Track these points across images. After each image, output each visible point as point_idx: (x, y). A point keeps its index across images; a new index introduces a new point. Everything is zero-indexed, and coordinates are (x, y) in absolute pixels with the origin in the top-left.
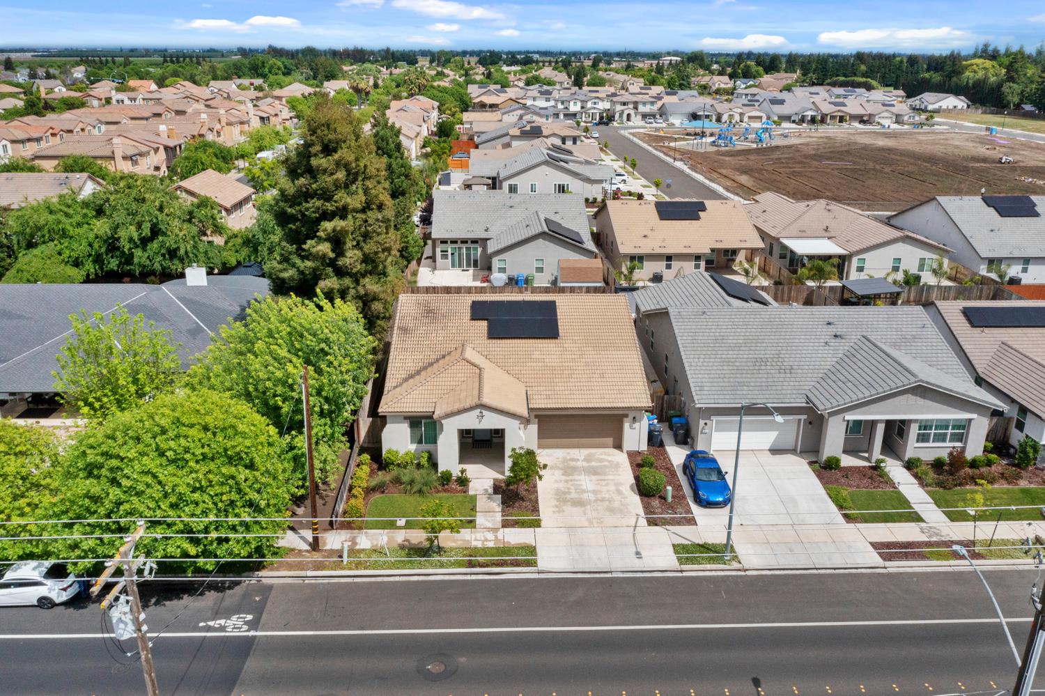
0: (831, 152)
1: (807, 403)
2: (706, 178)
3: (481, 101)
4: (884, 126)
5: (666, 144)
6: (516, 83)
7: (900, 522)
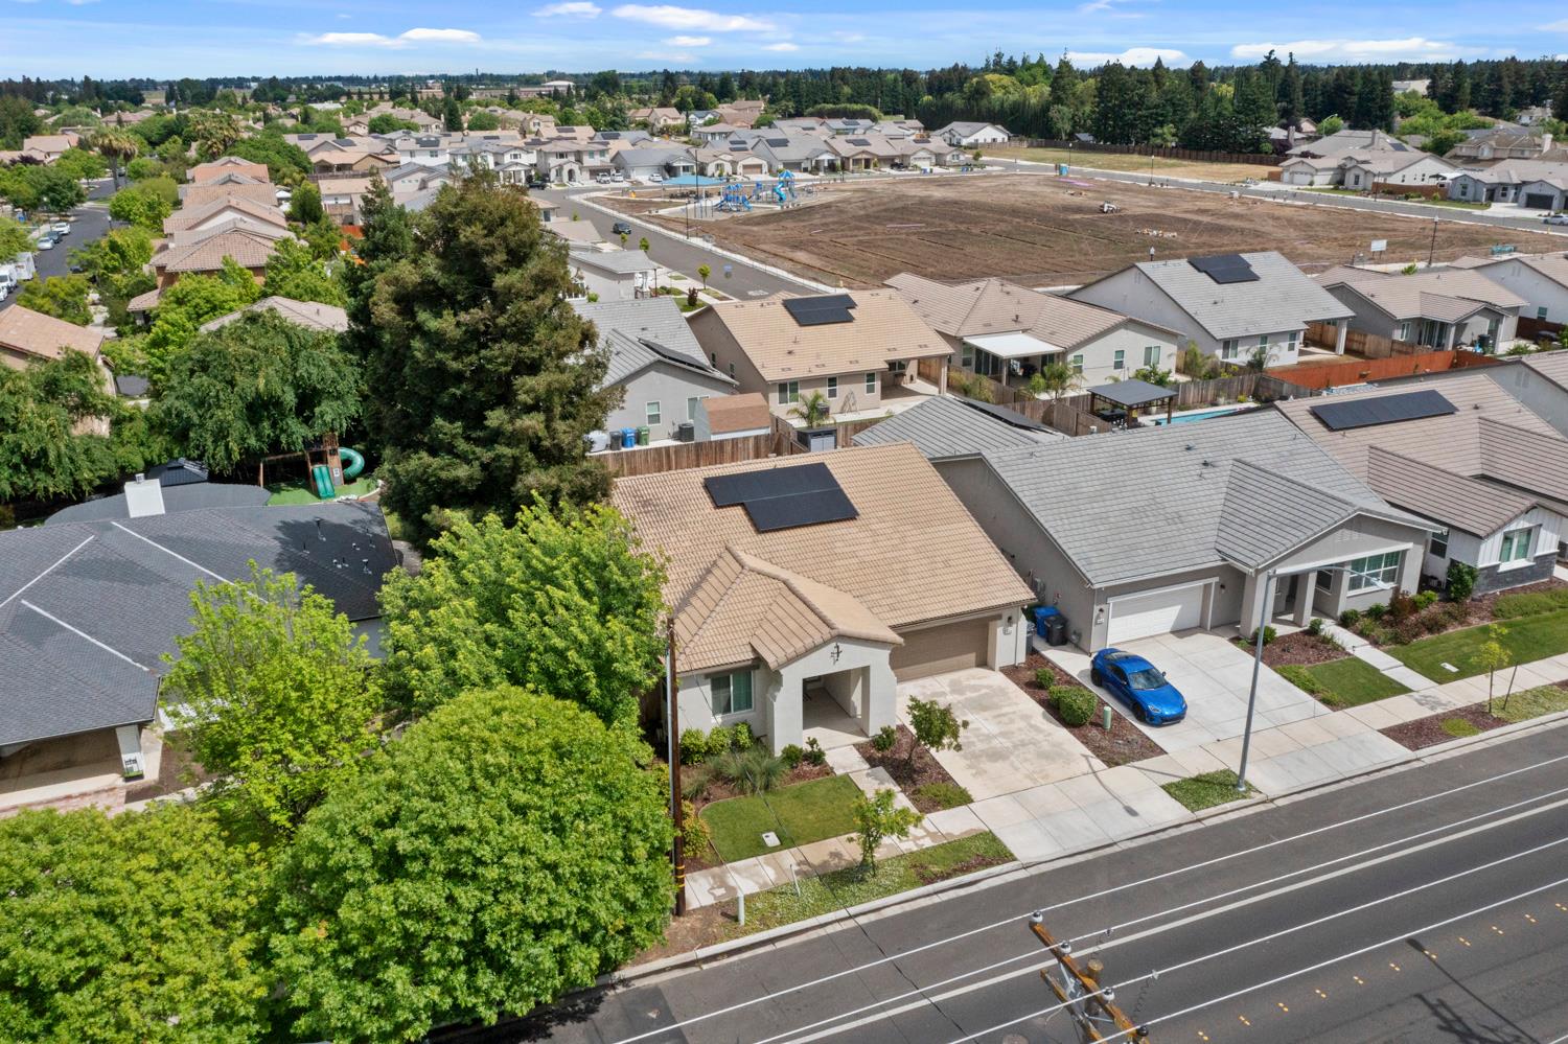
0: (885, 210)
1: (1224, 560)
2: (751, 258)
3: (322, 161)
4: (925, 170)
5: (654, 213)
6: (352, 129)
7: (1388, 697)
